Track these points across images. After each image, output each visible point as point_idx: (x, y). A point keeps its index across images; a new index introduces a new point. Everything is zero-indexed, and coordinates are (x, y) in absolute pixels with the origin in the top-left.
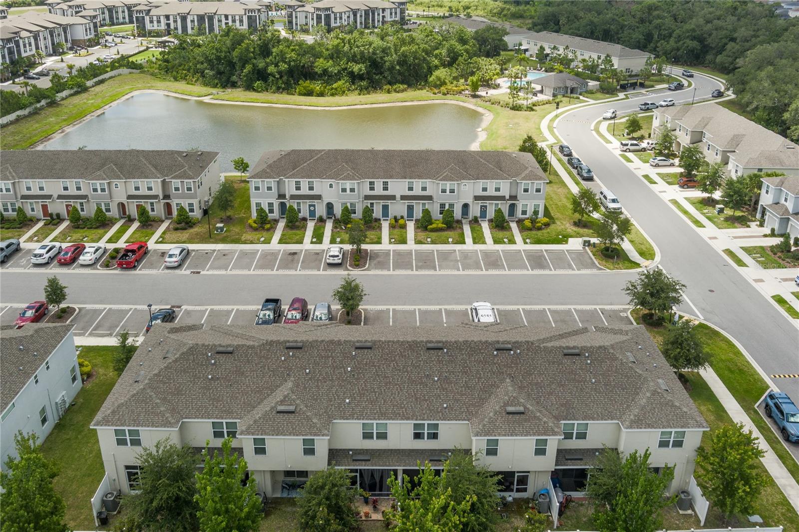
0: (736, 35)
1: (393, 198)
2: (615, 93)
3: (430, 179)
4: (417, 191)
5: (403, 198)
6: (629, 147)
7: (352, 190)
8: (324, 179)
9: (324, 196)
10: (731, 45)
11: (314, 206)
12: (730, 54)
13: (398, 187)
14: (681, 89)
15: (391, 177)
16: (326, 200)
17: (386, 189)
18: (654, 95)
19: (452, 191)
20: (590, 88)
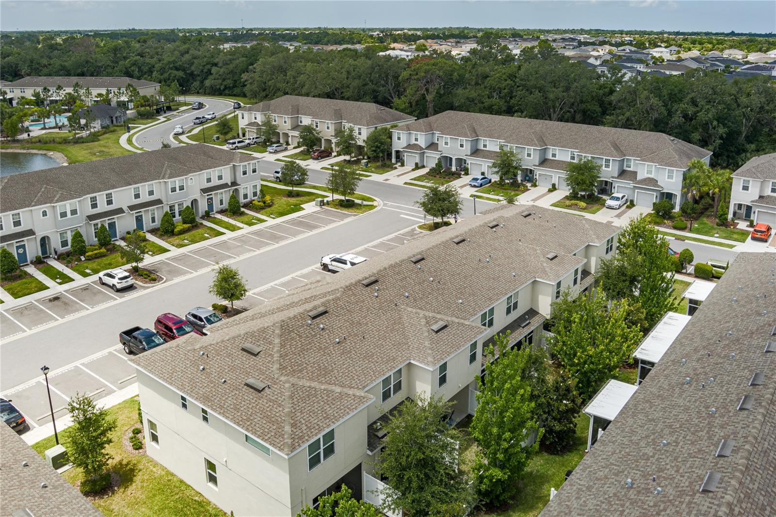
0: (216, 61)
1: (120, 211)
2: (154, 117)
3: (156, 179)
4: (145, 198)
5: (132, 208)
6: (237, 145)
7: (74, 212)
8: (34, 206)
9: (36, 230)
10: (214, 70)
11: (23, 247)
12: (217, 76)
13: (123, 197)
14: (202, 108)
15: (114, 187)
16: (40, 234)
17: (110, 202)
18: (186, 115)
19: (182, 188)
20: (129, 116)
